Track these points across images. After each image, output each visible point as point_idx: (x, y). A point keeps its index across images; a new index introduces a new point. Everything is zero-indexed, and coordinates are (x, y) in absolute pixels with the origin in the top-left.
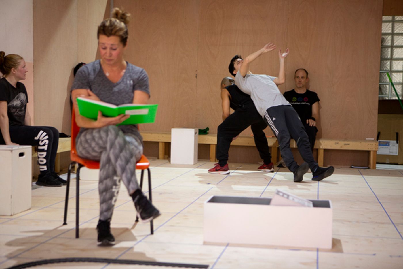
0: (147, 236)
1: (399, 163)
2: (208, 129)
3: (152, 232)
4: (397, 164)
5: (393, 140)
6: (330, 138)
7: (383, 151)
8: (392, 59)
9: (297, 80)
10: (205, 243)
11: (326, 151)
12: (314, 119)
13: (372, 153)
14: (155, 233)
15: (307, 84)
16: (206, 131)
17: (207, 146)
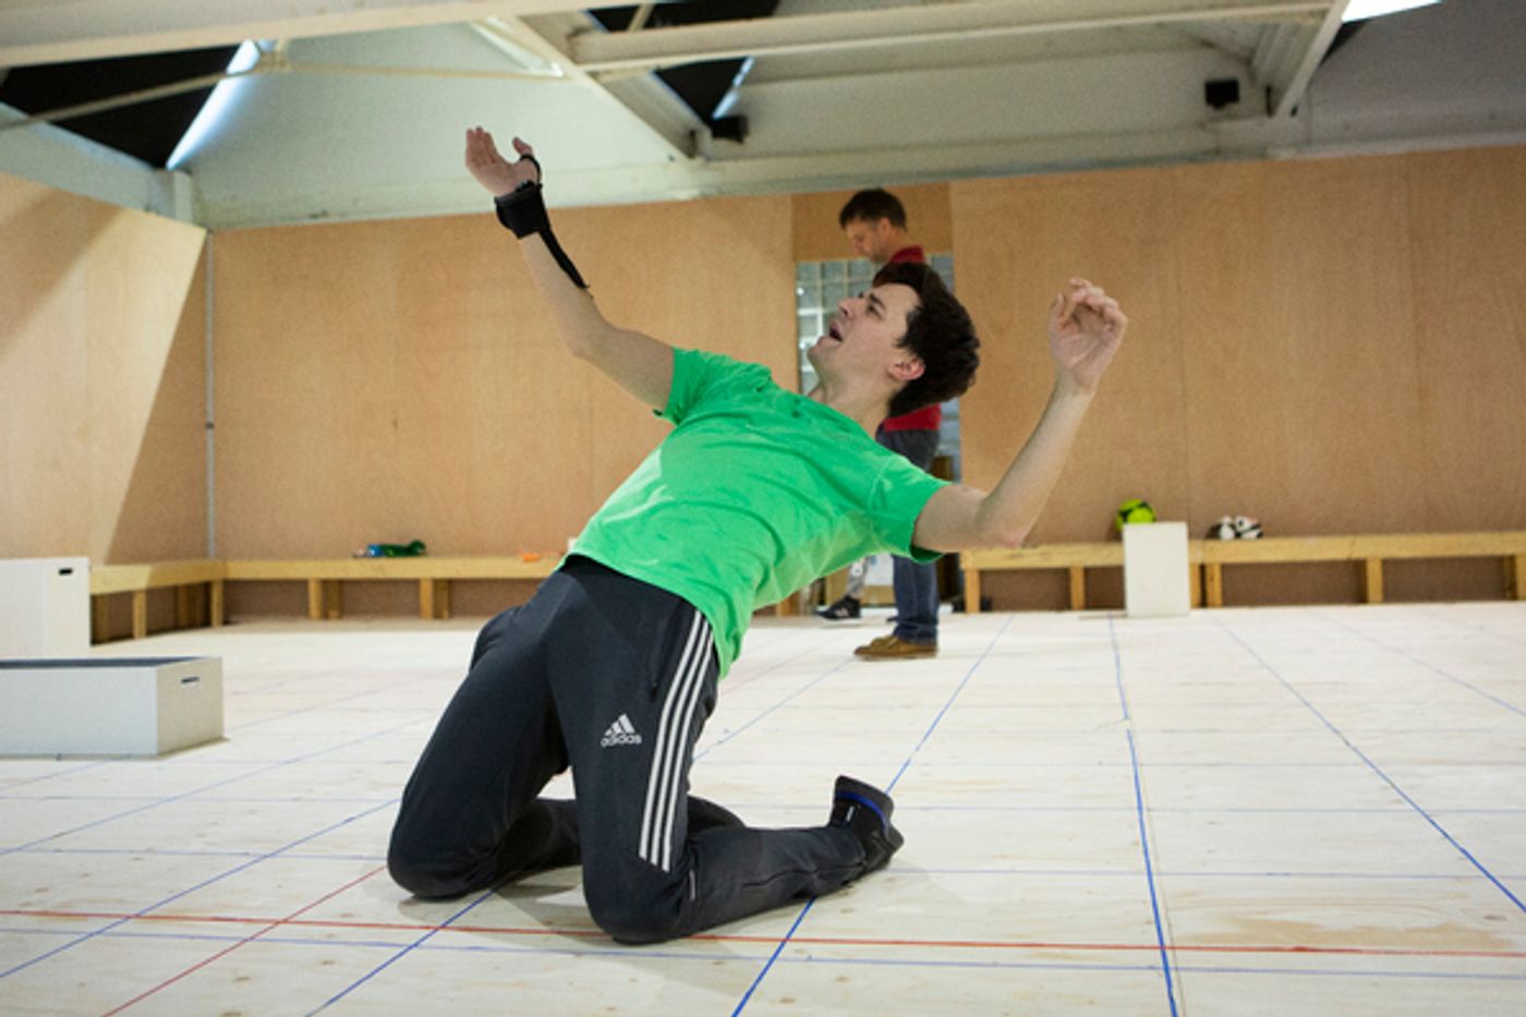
16: (413, 550)
17: (415, 583)
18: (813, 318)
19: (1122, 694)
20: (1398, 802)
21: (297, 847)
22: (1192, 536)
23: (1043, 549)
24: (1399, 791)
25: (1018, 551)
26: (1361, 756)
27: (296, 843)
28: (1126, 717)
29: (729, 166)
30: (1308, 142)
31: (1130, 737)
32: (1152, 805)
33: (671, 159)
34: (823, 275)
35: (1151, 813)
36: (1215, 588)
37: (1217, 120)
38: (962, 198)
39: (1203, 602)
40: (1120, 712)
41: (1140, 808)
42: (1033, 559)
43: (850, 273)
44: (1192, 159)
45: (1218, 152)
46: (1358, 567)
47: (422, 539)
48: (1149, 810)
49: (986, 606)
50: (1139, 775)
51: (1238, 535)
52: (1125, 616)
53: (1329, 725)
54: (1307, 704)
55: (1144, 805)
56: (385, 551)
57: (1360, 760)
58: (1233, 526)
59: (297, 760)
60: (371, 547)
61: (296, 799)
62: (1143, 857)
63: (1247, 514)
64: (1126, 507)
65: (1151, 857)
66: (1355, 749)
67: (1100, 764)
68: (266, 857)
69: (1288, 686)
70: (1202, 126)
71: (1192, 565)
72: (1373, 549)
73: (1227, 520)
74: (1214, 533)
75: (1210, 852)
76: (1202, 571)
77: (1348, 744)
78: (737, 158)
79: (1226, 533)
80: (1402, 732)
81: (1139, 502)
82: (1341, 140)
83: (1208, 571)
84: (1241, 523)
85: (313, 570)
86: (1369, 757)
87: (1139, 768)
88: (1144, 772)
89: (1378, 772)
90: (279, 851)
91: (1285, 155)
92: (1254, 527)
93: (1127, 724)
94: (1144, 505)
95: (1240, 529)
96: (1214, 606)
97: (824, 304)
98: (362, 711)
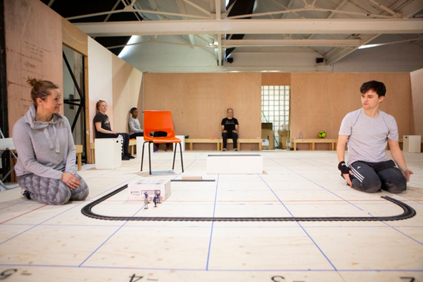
0: (181, 173)
1: (269, 148)
2: (188, 136)
3: (183, 171)
4: (268, 149)
5: (266, 139)
6: (243, 138)
7: (264, 144)
8: (263, 106)
9: (229, 114)
10: (208, 174)
11: (241, 144)
12: (236, 130)
13: (260, 144)
14: (184, 171)
15: (233, 115)
17: (189, 143)
23: (308, 139)
25: (304, 139)
37: (317, 65)
39: (334, 149)
42: (306, 141)
49: (297, 149)
64: (321, 132)
70: (315, 66)
76: (335, 144)
94: (324, 132)
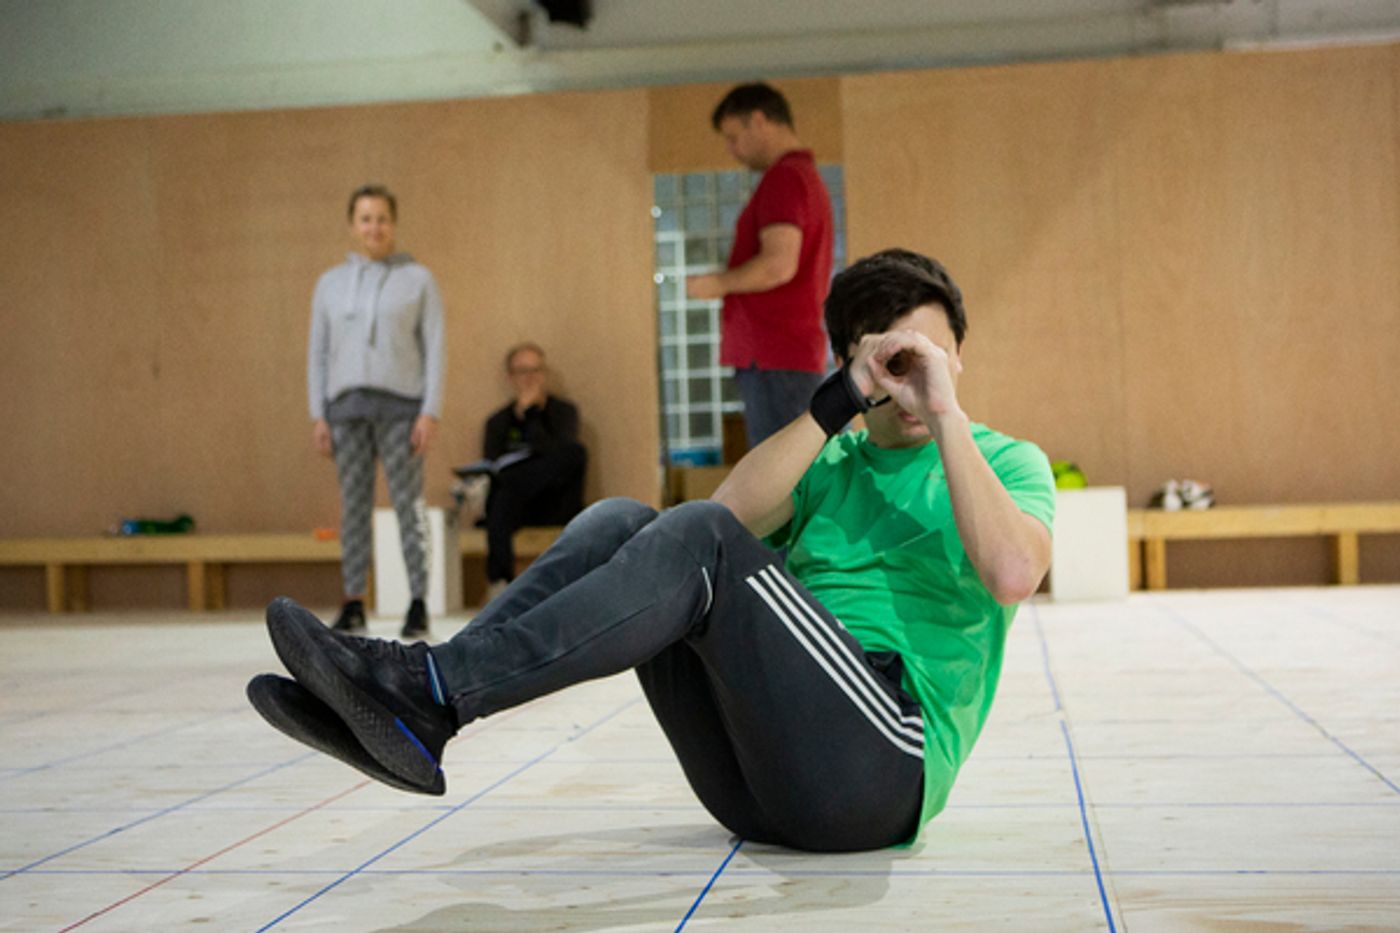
16: (180, 525)
17: (182, 567)
18: (672, 245)
19: (1052, 682)
20: (1389, 795)
21: (52, 861)
22: (1131, 505)
24: (1389, 784)
26: (1341, 745)
27: (50, 858)
28: (1059, 707)
29: (568, 57)
30: (1274, 31)
31: (1064, 729)
32: (1094, 801)
33: (498, 47)
34: (685, 192)
35: (1096, 809)
36: (1158, 568)
38: (857, 96)
39: (1143, 584)
40: (1050, 703)
41: (1082, 803)
43: (718, 190)
44: (1133, 50)
45: (1161, 45)
46: (1328, 543)
47: (191, 511)
48: (1093, 806)
50: (1078, 769)
51: (1186, 504)
52: (1050, 601)
53: (1302, 715)
54: (1273, 692)
55: (1086, 802)
56: (144, 527)
57: (1340, 751)
58: (1180, 494)
59: (45, 767)
60: (125, 522)
61: (47, 810)
62: (1088, 855)
63: (1194, 478)
65: (1098, 856)
66: (1334, 740)
67: (1030, 757)
68: (13, 873)
69: (1251, 674)
71: (1131, 542)
72: (1348, 520)
73: (1171, 487)
74: (1156, 501)
75: (1169, 849)
76: (1142, 549)
77: (1325, 734)
78: (579, 47)
79: (1172, 502)
80: (1389, 721)
81: (1067, 463)
82: (1310, 30)
83: (1150, 548)
84: (1189, 490)
85: (53, 552)
86: (1353, 747)
87: (1077, 762)
88: (1085, 769)
89: (1363, 763)
90: (29, 867)
91: (1247, 46)
92: (1207, 494)
93: (1059, 715)
94: (1072, 468)
95: (1188, 498)
96: (1156, 588)
97: (686, 226)
98: (122, 712)
